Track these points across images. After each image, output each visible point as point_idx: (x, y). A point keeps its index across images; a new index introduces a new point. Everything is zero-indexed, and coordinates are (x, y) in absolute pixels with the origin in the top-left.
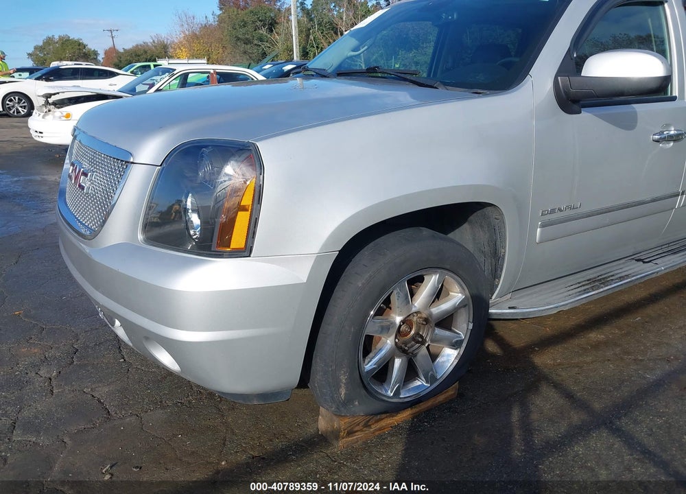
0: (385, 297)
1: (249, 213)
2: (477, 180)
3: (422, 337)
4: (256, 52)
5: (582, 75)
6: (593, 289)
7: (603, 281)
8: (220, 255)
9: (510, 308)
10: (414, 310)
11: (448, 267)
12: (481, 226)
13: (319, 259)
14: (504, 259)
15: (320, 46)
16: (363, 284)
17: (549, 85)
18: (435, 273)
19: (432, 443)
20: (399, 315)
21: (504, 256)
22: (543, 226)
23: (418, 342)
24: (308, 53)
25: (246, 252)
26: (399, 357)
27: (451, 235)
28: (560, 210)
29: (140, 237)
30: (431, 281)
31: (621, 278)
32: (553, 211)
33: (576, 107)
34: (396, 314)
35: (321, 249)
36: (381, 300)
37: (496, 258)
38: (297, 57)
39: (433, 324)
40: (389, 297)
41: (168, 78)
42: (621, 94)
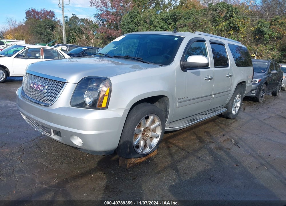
0: (140, 122)
1: (107, 97)
2: (162, 89)
3: (148, 135)
4: (46, 39)
5: (187, 61)
6: (191, 122)
7: (194, 120)
8: (99, 109)
9: (170, 127)
10: (146, 126)
11: (156, 114)
12: (162, 103)
13: (126, 110)
14: (169, 112)
15: (75, 38)
16: (135, 118)
17: (178, 64)
18: (152, 115)
19: (153, 166)
20: (143, 128)
21: (169, 111)
22: (178, 103)
23: (147, 136)
24: (69, 40)
25: (106, 108)
26: (142, 141)
27: (154, 104)
28: (183, 98)
29: (70, 105)
30: (151, 118)
31: (198, 120)
32: (181, 99)
33: (186, 70)
34: (142, 128)
35: (126, 107)
36: (139, 123)
37: (167, 112)
38: (65, 42)
39: (151, 131)
40: (140, 123)
41: (22, 50)
42: (197, 67)
